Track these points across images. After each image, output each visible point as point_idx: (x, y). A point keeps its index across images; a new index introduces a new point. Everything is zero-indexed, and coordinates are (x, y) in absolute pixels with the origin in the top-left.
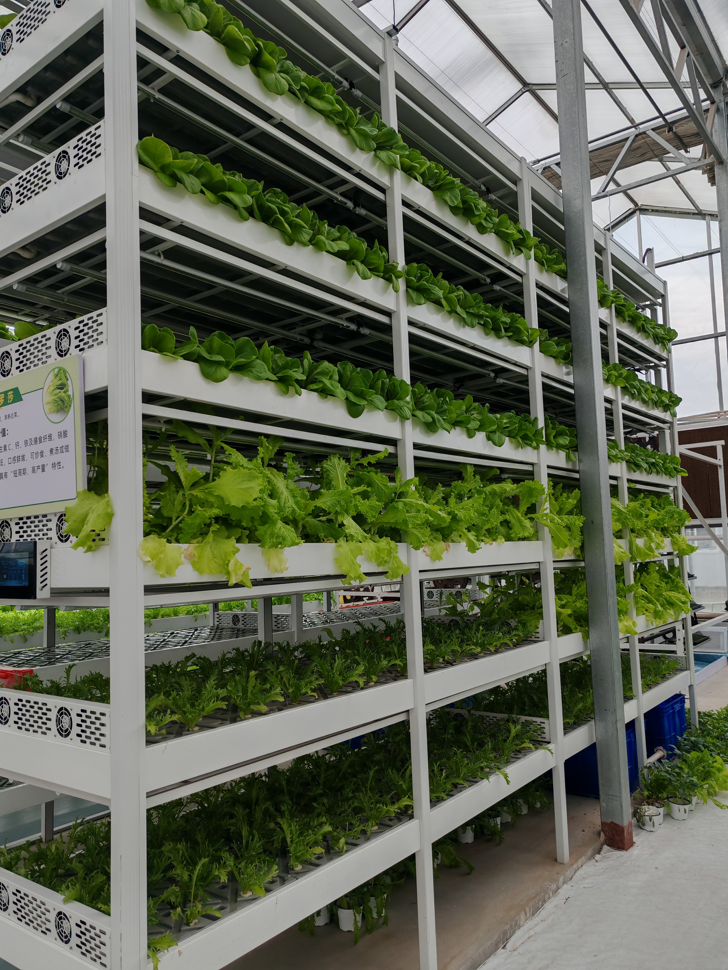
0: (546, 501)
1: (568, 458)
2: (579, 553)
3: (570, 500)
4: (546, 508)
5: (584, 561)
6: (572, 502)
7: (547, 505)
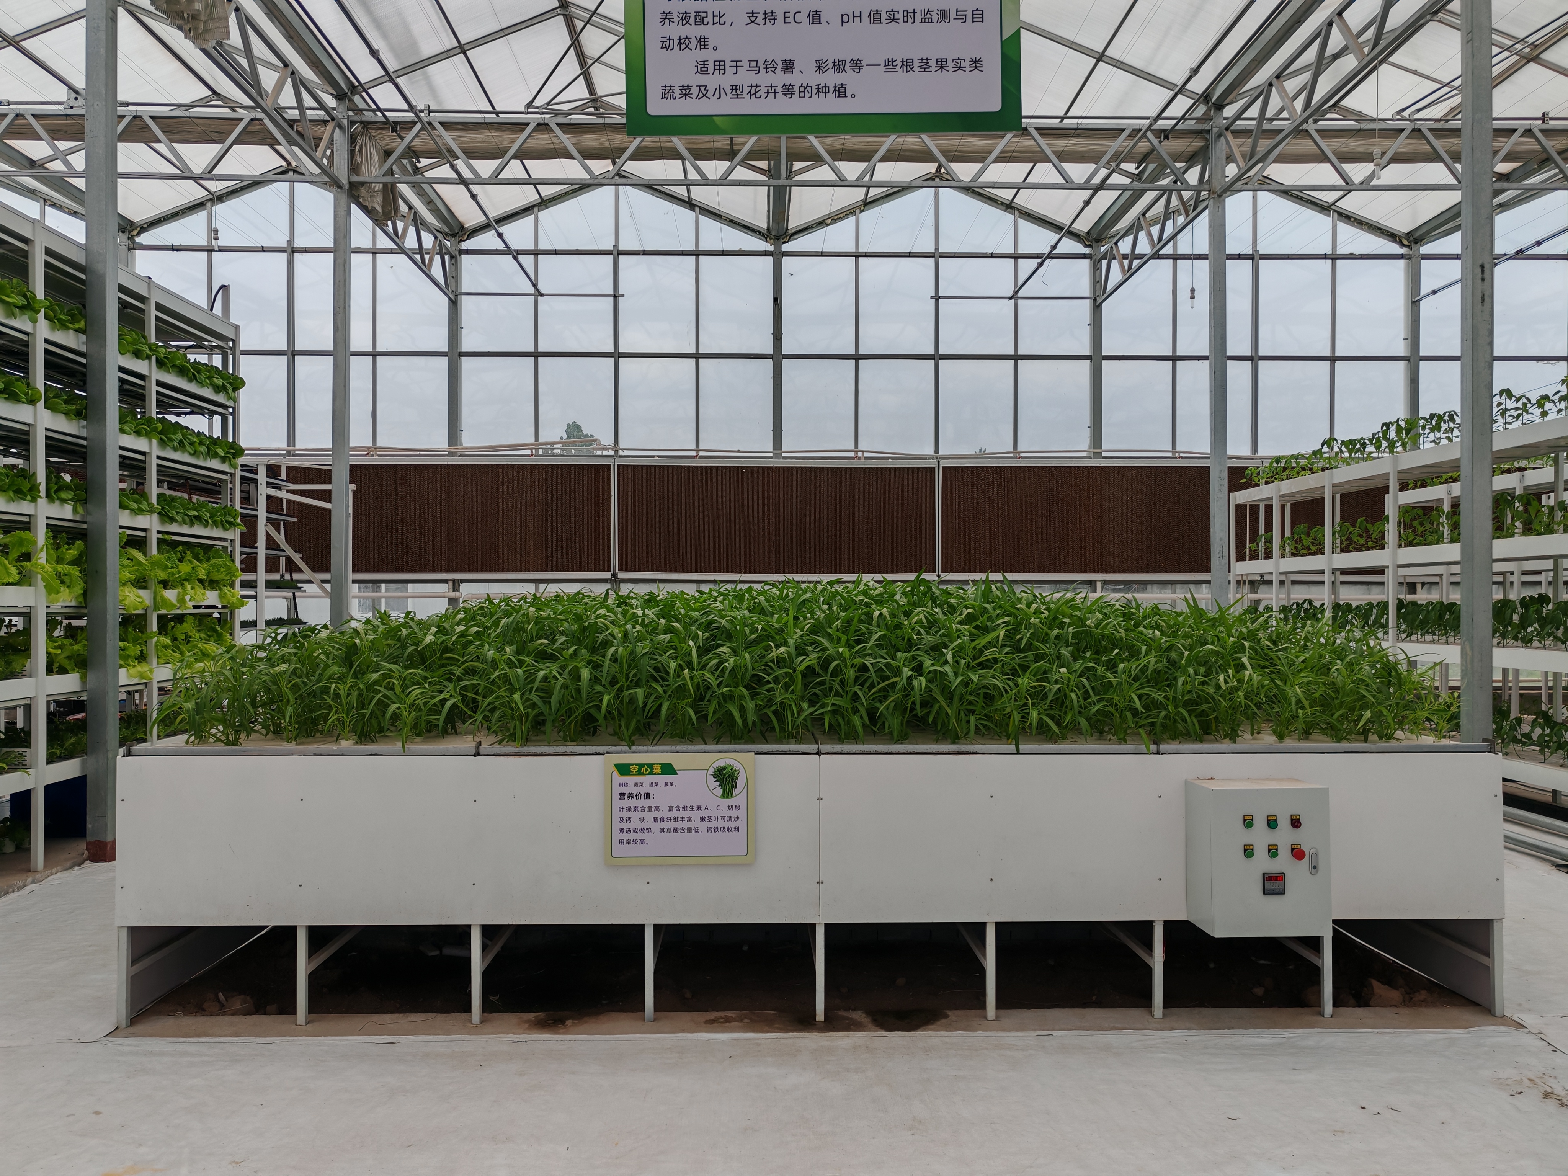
0: (42, 550)
1: (75, 511)
2: (81, 599)
3: (71, 551)
4: (41, 558)
5: (86, 607)
6: (72, 553)
7: (43, 555)
